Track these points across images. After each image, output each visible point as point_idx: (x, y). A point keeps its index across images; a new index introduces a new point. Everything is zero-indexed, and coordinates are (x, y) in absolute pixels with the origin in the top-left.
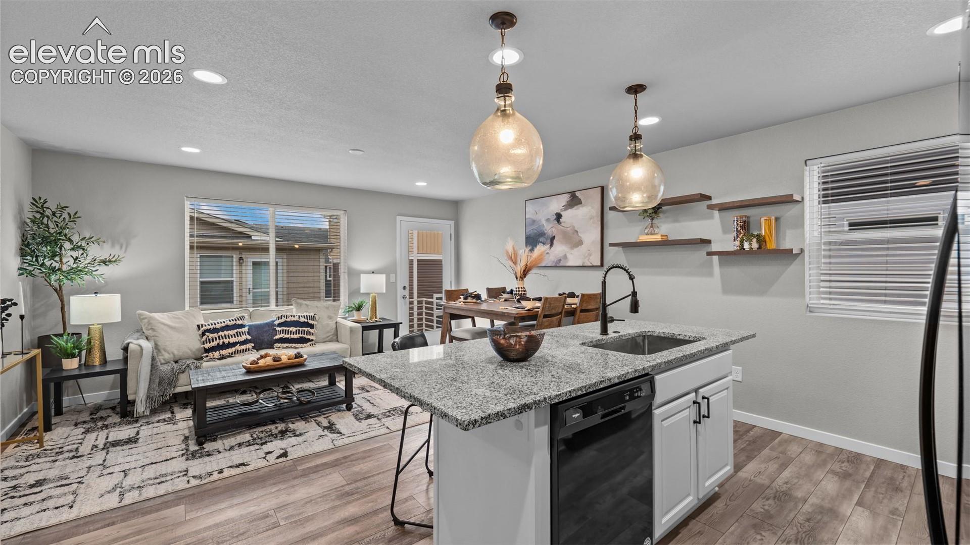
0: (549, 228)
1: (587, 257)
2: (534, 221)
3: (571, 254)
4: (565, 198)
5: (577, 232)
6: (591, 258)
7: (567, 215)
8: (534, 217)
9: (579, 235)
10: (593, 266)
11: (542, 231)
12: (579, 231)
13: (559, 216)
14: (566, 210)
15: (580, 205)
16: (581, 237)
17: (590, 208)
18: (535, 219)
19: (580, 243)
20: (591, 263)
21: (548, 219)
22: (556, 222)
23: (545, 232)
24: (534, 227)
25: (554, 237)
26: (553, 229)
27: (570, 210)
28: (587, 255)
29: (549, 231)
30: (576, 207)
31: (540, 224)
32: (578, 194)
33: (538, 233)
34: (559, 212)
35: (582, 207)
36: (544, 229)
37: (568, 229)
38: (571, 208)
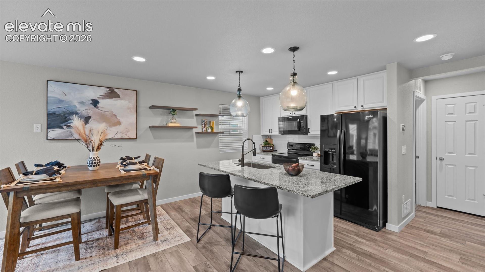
0: (84, 110)
1: (125, 132)
2: (61, 101)
3: (110, 130)
4: (103, 91)
5: (116, 116)
6: (128, 133)
7: (105, 104)
8: (62, 97)
9: (118, 118)
10: (130, 139)
11: (74, 111)
12: (116, 115)
13: (95, 103)
14: (103, 99)
15: (118, 98)
16: (119, 120)
17: (127, 102)
18: (63, 99)
19: (119, 123)
20: (129, 137)
21: (83, 102)
22: (93, 106)
23: (78, 111)
24: (63, 106)
25: (90, 117)
26: (89, 111)
27: (108, 99)
28: (125, 131)
29: (84, 112)
30: (114, 99)
31: (72, 105)
32: (116, 90)
33: (68, 112)
34: (96, 98)
35: (120, 100)
36: (77, 110)
37: (107, 113)
38: (109, 99)
